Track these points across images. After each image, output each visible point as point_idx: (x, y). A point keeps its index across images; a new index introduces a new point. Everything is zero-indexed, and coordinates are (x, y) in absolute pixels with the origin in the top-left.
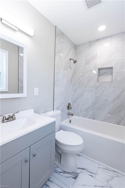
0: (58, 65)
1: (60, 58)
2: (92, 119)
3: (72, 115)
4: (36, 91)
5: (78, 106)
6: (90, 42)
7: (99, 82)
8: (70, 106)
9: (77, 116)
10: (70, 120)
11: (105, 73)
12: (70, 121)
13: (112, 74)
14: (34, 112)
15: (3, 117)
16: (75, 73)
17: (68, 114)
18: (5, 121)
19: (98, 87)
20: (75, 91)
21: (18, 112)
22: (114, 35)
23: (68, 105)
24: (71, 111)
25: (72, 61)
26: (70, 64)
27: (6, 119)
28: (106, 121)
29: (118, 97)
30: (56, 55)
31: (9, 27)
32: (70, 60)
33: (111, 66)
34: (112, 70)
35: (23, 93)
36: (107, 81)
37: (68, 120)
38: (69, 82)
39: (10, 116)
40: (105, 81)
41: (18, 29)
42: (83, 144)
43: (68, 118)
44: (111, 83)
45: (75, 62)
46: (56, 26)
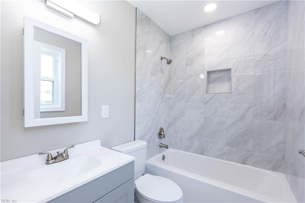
0: (142, 67)
1: (145, 58)
2: (200, 154)
3: (167, 147)
4: (105, 111)
5: (176, 132)
6: (193, 30)
7: (209, 93)
8: (162, 133)
9: (175, 148)
10: (164, 156)
11: (219, 78)
12: (164, 158)
13: (230, 79)
14: (101, 146)
15: (47, 155)
16: (169, 79)
17: (160, 146)
18: (50, 161)
19: (207, 102)
20: (171, 109)
21: (73, 146)
22: (231, 18)
23: (160, 132)
24: (164, 141)
25: (165, 61)
26: (162, 66)
27: (52, 159)
28: (222, 158)
29: (243, 117)
30: (137, 53)
31: (59, 12)
32: (162, 59)
33: (228, 67)
34: (230, 73)
35: (81, 115)
36: (222, 91)
37: (160, 155)
38: (160, 94)
39: (59, 153)
40: (219, 92)
41: (73, 15)
42: (182, 199)
43: (160, 153)
44: (230, 94)
45: (169, 62)
46: (136, 8)
